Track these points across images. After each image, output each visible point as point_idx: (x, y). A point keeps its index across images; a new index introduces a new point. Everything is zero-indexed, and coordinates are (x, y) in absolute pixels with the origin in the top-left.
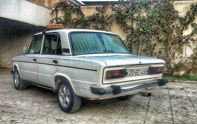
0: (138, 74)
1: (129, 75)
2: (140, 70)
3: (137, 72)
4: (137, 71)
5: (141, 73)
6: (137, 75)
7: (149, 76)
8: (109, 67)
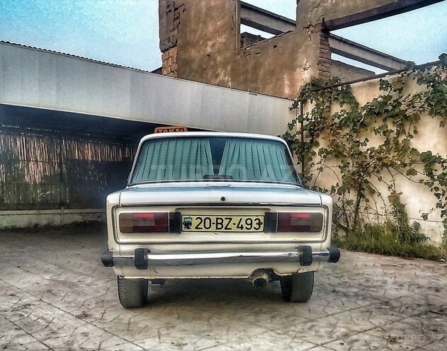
0: (226, 228)
1: (197, 228)
2: (231, 219)
3: (221, 224)
4: (220, 221)
5: (238, 227)
6: (223, 230)
7: (268, 237)
8: (124, 206)
